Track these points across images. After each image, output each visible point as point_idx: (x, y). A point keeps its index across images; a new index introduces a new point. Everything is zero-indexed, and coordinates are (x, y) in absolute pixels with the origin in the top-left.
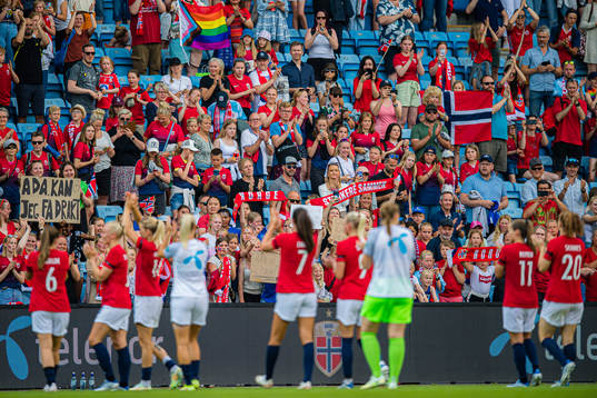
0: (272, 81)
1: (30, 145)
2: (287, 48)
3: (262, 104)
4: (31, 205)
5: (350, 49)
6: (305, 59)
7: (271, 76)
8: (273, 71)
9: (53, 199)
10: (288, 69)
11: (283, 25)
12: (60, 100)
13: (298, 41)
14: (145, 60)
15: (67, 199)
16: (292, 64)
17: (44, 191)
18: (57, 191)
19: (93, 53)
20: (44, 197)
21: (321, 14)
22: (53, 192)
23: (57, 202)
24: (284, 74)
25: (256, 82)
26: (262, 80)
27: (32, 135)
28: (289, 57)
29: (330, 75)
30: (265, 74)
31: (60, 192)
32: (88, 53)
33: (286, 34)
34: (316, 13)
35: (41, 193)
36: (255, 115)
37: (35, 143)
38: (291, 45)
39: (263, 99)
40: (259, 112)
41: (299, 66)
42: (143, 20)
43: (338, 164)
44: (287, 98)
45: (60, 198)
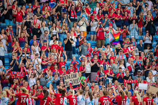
0: (134, 49)
1: (69, 67)
2: (138, 41)
3: (131, 56)
4: (67, 82)
5: (155, 41)
6: (143, 43)
7: (134, 48)
8: (134, 47)
9: (72, 79)
10: (138, 46)
11: (137, 34)
12: (77, 55)
13: (141, 39)
14: (100, 44)
15: (76, 78)
16: (139, 45)
17: (70, 78)
18: (73, 77)
19: (86, 42)
20: (70, 79)
21: (147, 31)
22: (72, 77)
23: (73, 80)
24: (137, 48)
25: (130, 50)
26: (131, 49)
27: (70, 64)
28: (139, 43)
29: (149, 48)
30: (132, 48)
31: (74, 77)
32: (85, 42)
33: (137, 37)
34: (146, 31)
35: (69, 79)
36: (129, 59)
37: (71, 66)
38: (140, 40)
39: (131, 54)
40: (131, 58)
41: (141, 45)
42: (99, 33)
43: (151, 72)
44: (138, 54)
45: (74, 79)
